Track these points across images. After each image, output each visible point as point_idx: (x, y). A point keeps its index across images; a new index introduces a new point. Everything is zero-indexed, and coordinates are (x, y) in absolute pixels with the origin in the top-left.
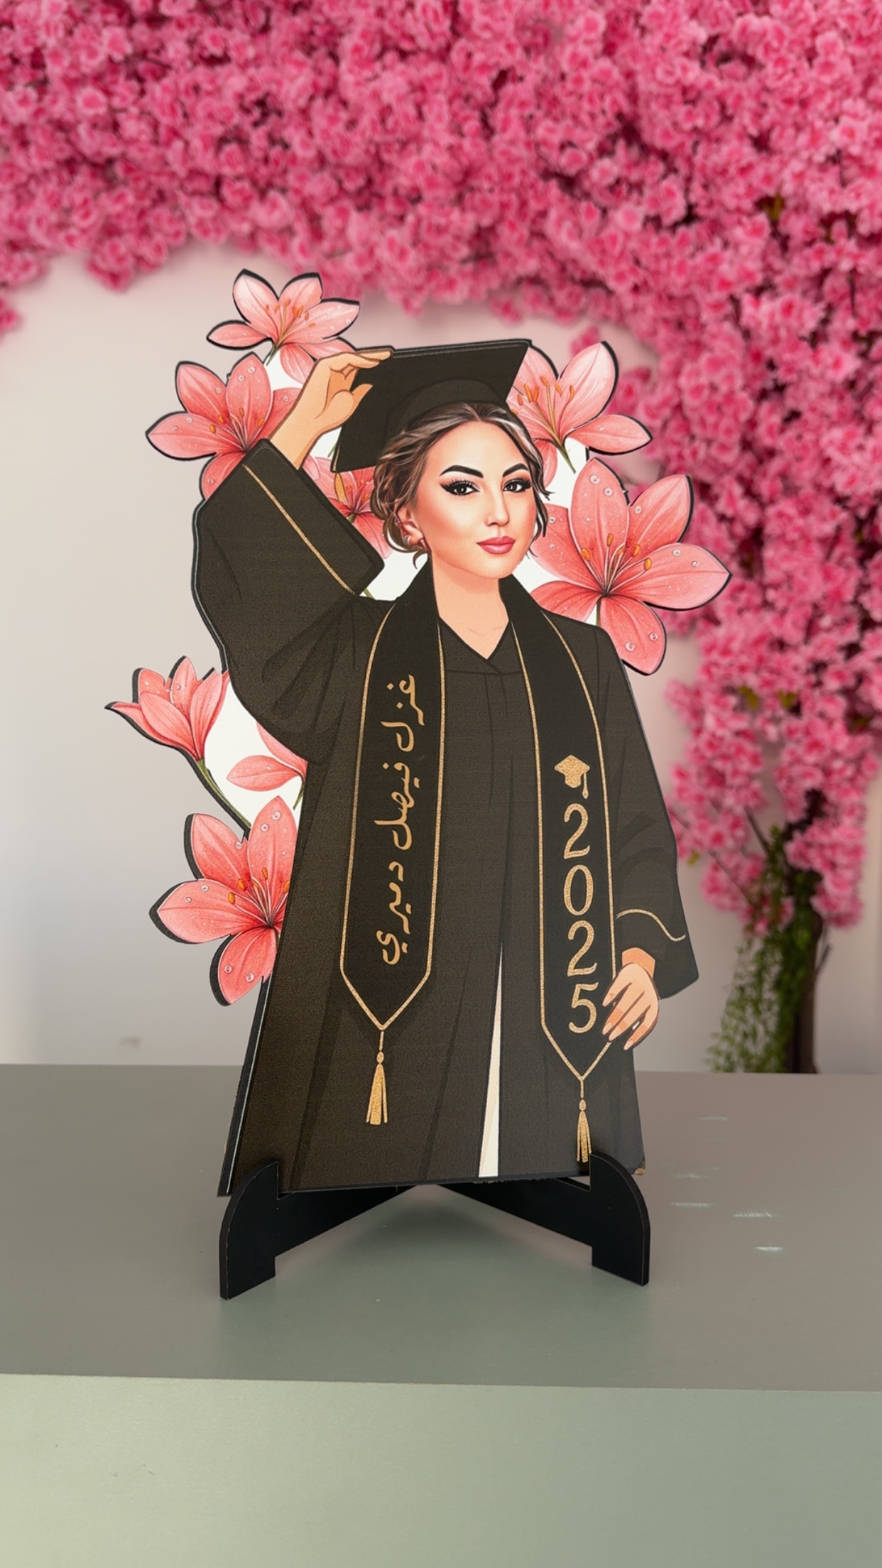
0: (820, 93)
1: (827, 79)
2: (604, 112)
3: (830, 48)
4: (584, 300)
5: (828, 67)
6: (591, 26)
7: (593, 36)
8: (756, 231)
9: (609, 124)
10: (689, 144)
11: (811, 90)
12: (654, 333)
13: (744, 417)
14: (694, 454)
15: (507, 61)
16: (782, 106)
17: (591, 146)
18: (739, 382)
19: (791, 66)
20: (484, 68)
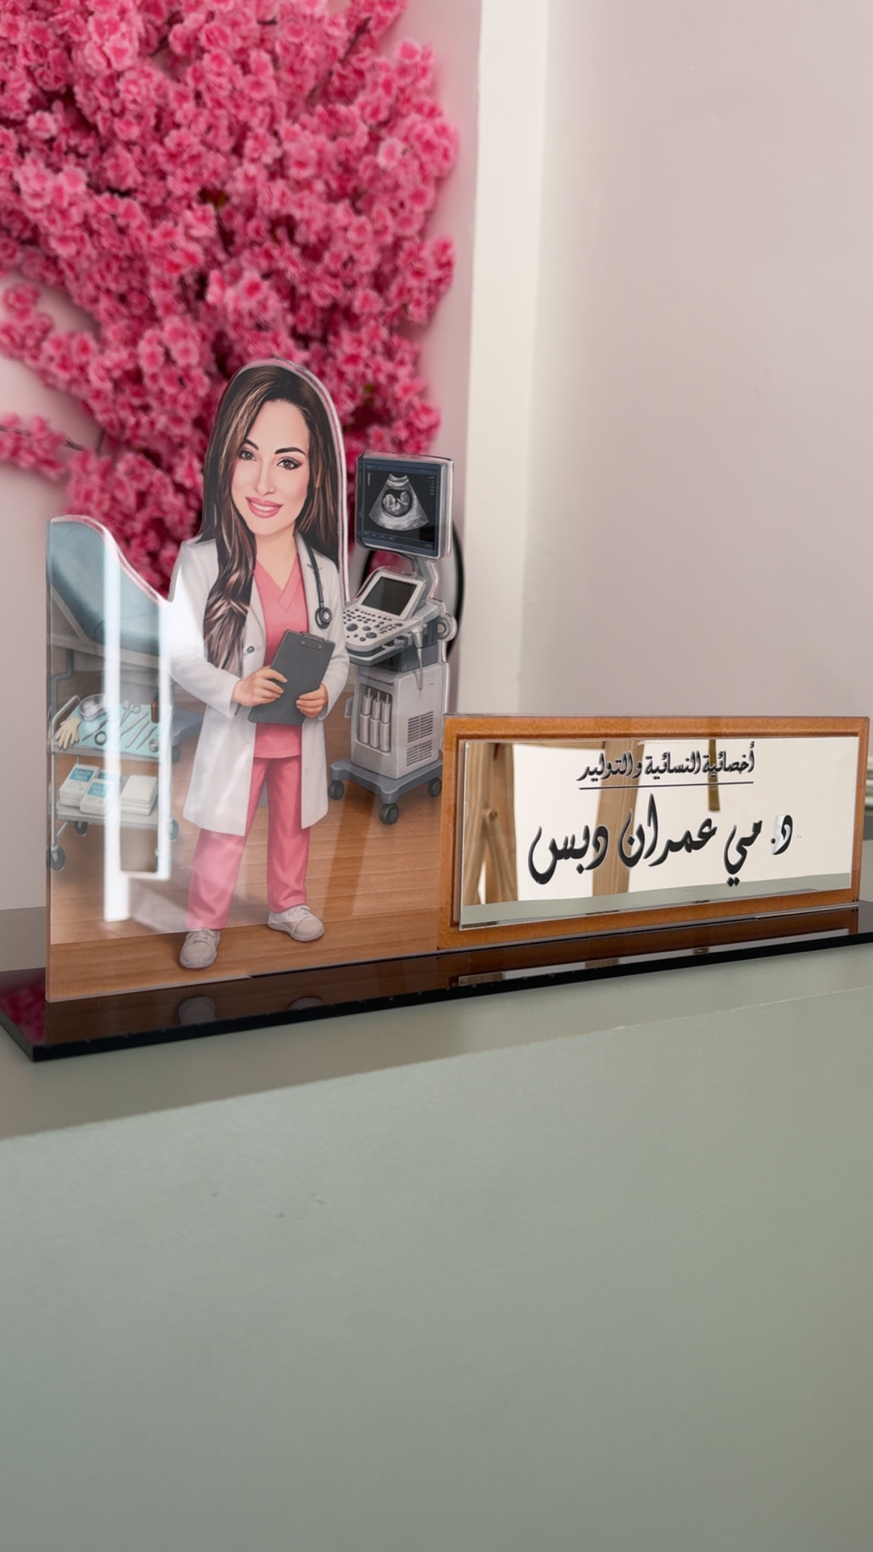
4: (19, 256)
5: (259, 84)
8: (204, 219)
12: (95, 300)
13: (202, 392)
14: (152, 424)
18: (194, 359)
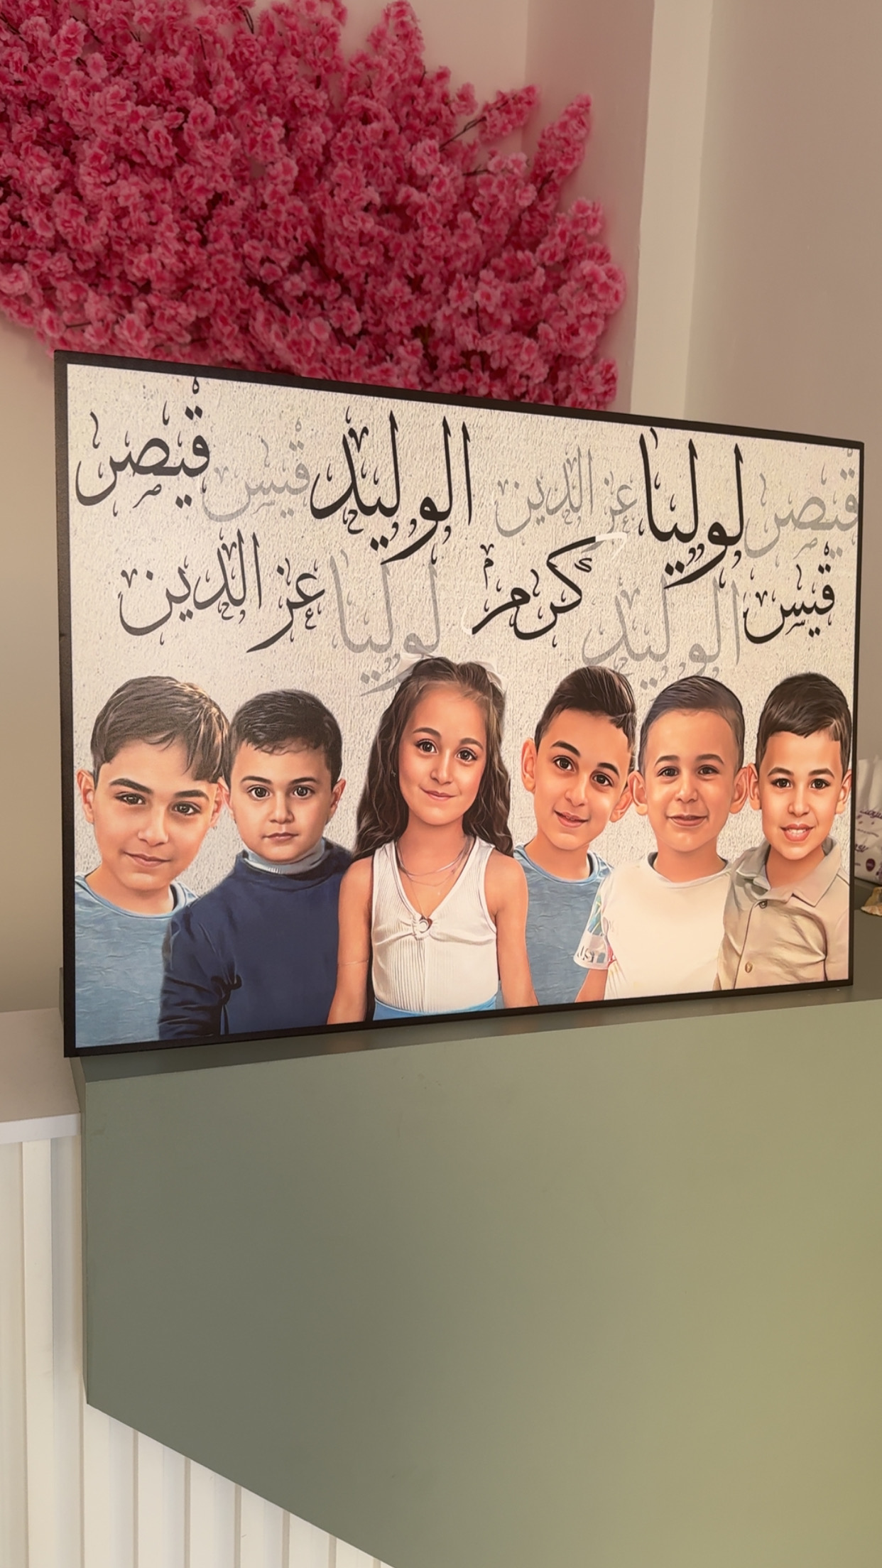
0: (458, 254)
1: (464, 245)
2: (295, 238)
3: (466, 223)
5: (464, 237)
6: (287, 170)
7: (289, 178)
9: (299, 249)
10: (363, 275)
11: (453, 251)
15: (222, 187)
16: (434, 262)
17: (285, 264)
19: (440, 232)
20: (202, 190)
